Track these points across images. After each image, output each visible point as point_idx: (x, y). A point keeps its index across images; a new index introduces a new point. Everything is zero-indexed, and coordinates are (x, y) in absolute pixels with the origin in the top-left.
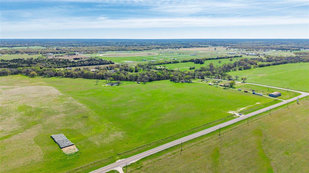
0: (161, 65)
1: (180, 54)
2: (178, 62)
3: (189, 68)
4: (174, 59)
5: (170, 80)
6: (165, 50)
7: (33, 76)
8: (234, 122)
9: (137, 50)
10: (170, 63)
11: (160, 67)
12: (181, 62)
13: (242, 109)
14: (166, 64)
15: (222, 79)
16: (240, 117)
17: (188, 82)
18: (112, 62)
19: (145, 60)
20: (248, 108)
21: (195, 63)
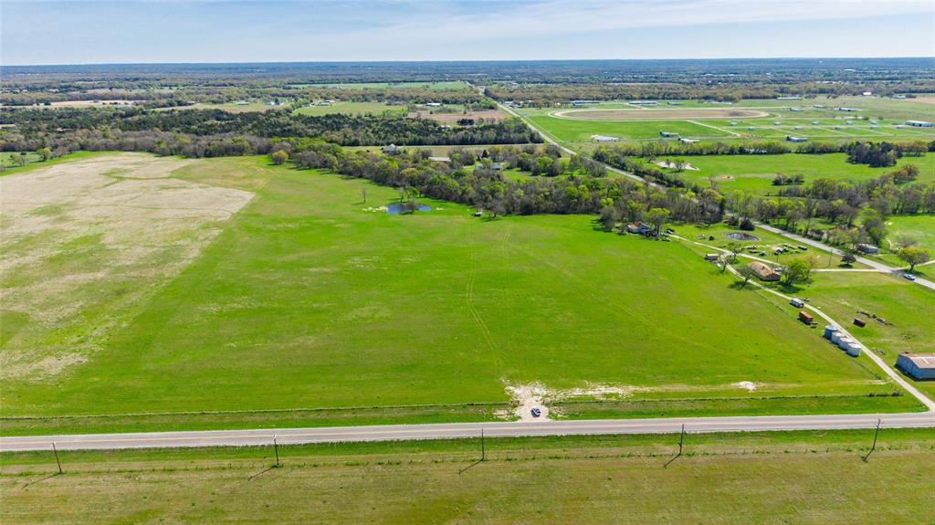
0: (670, 158)
1: (866, 119)
2: (781, 151)
3: (774, 176)
4: (788, 139)
5: (598, 217)
7: (278, 162)
9: (715, 99)
10: (742, 151)
11: (668, 163)
12: (799, 152)
14: (723, 154)
15: (826, 242)
16: (519, 421)
17: (650, 235)
18: (536, 137)
19: (668, 136)
20: (645, 394)
21: (851, 161)
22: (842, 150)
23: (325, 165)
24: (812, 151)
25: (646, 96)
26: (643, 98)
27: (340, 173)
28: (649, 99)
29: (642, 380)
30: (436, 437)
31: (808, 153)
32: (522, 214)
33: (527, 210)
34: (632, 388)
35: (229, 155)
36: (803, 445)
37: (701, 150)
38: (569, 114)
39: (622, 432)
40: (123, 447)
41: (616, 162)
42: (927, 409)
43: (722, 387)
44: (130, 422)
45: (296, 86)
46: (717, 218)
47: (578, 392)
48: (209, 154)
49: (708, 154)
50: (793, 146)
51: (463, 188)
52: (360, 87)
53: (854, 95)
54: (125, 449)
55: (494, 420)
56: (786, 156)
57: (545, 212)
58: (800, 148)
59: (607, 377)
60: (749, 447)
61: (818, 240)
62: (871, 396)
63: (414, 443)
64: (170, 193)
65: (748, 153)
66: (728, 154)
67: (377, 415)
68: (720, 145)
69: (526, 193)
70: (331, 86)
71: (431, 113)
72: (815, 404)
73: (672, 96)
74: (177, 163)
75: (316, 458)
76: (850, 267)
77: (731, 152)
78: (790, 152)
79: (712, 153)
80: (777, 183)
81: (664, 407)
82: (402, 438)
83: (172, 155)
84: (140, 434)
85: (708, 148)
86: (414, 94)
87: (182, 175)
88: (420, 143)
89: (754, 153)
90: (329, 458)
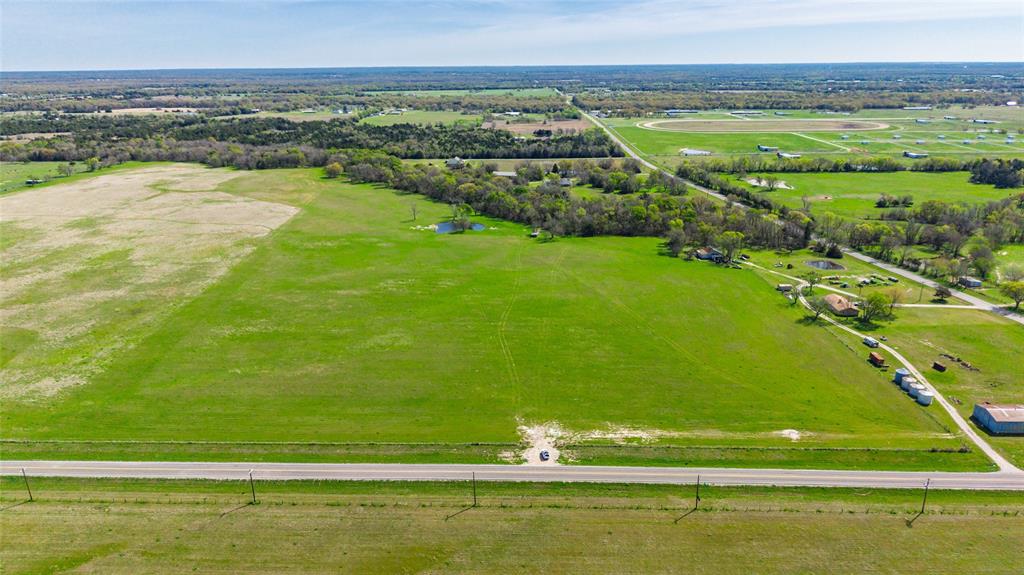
0: (765, 175)
1: (1003, 133)
2: (895, 169)
3: (878, 197)
4: (906, 155)
5: (669, 241)
6: (985, 111)
7: (332, 175)
8: (421, 478)
9: (831, 108)
10: (848, 168)
11: (759, 180)
12: (916, 169)
13: (620, 434)
14: (825, 171)
15: (924, 274)
16: (525, 465)
17: (720, 261)
18: (616, 150)
19: (766, 150)
20: (672, 440)
21: (974, 180)
22: (965, 168)
23: (380, 180)
24: (930, 169)
25: (751, 105)
26: (748, 108)
27: (395, 188)
28: (755, 108)
29: (673, 424)
30: (430, 478)
31: (926, 171)
32: (583, 236)
33: (589, 231)
34: (658, 432)
35: (283, 167)
36: (839, 505)
37: (801, 167)
38: (660, 125)
39: (636, 481)
40: (100, 476)
41: (700, 178)
42: (997, 469)
43: (762, 435)
44: (115, 450)
45: (369, 93)
46: (802, 243)
47: (597, 434)
48: (261, 166)
49: (808, 171)
50: (908, 163)
51: (522, 205)
52: (437, 94)
53: (996, 105)
54: (102, 478)
55: (498, 463)
56: (899, 173)
57: (609, 233)
58: (916, 165)
59: (632, 419)
60: (776, 504)
61: (915, 270)
62: (934, 451)
63: (404, 485)
64: (212, 207)
65: (855, 170)
66: (831, 171)
67: (372, 452)
68: (822, 161)
69: (590, 213)
70: (407, 93)
71: (508, 123)
72: (865, 458)
73: (781, 105)
74: (227, 175)
75: (296, 496)
76: (944, 302)
77: (836, 169)
78: (904, 170)
79: (812, 171)
80: (881, 205)
81: (690, 455)
82: (392, 479)
83: (223, 166)
84: (121, 462)
85: (808, 165)
86: (493, 102)
87: (230, 188)
88: (488, 156)
89: (862, 171)
90: (310, 497)
